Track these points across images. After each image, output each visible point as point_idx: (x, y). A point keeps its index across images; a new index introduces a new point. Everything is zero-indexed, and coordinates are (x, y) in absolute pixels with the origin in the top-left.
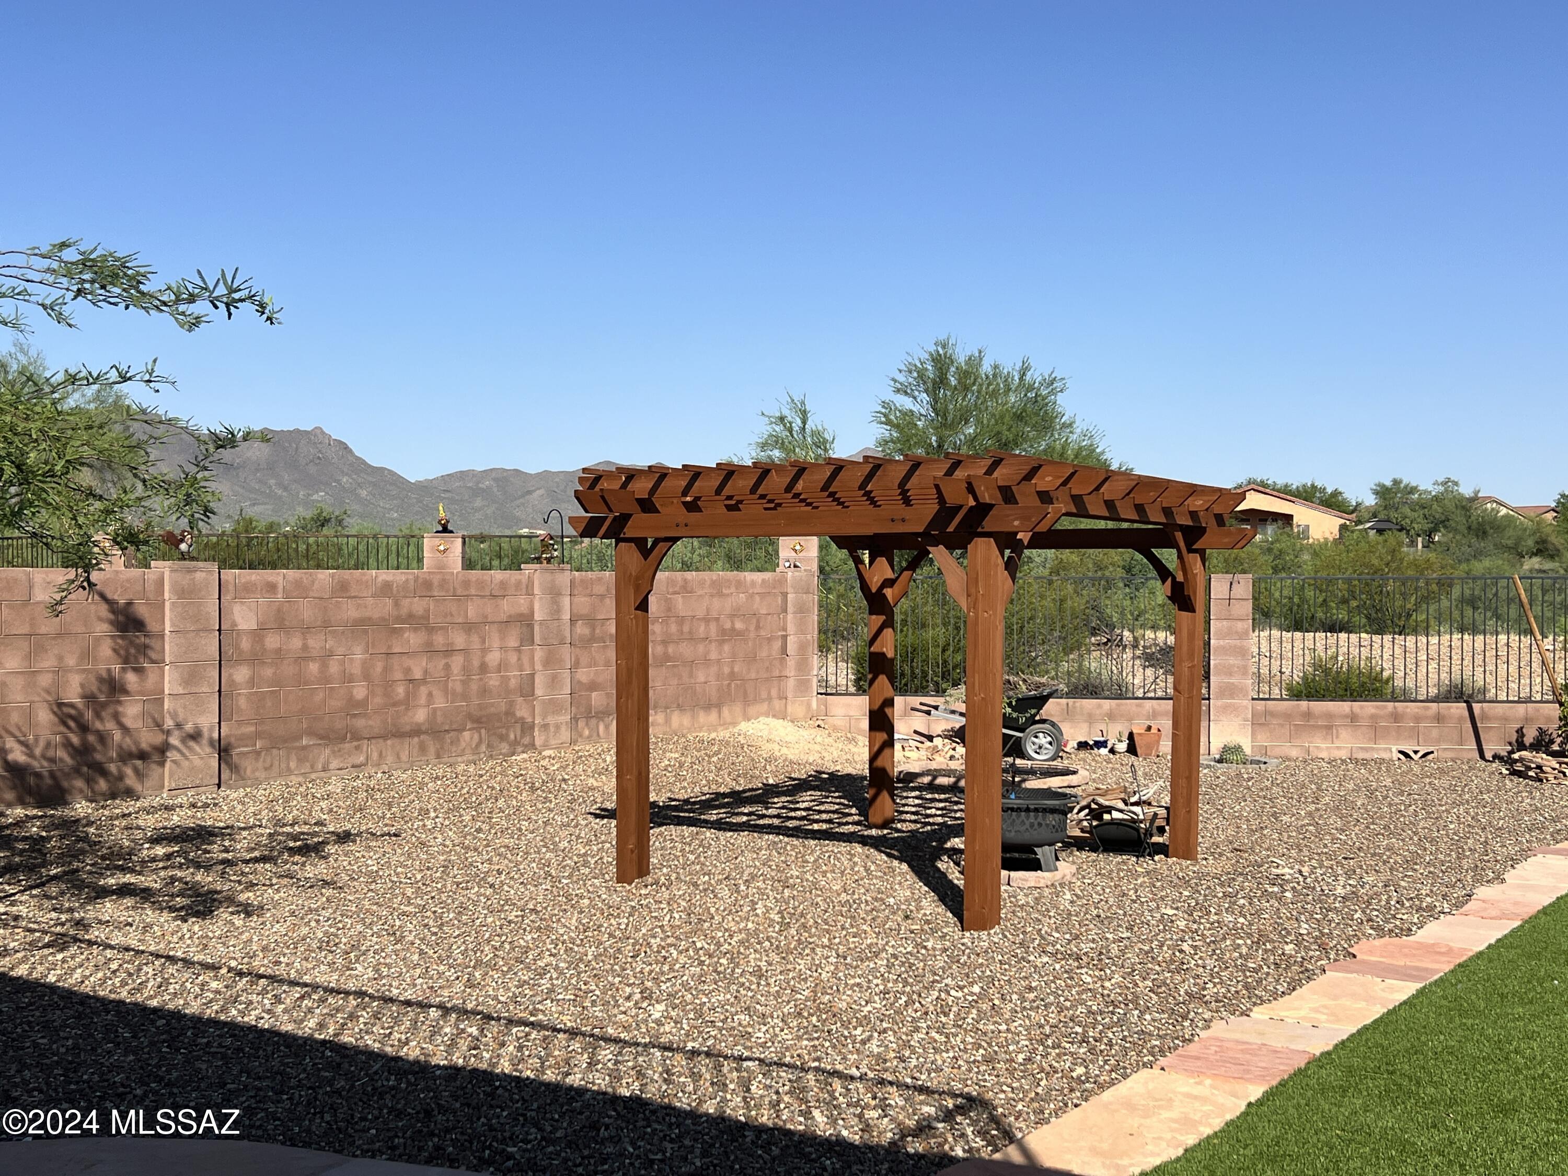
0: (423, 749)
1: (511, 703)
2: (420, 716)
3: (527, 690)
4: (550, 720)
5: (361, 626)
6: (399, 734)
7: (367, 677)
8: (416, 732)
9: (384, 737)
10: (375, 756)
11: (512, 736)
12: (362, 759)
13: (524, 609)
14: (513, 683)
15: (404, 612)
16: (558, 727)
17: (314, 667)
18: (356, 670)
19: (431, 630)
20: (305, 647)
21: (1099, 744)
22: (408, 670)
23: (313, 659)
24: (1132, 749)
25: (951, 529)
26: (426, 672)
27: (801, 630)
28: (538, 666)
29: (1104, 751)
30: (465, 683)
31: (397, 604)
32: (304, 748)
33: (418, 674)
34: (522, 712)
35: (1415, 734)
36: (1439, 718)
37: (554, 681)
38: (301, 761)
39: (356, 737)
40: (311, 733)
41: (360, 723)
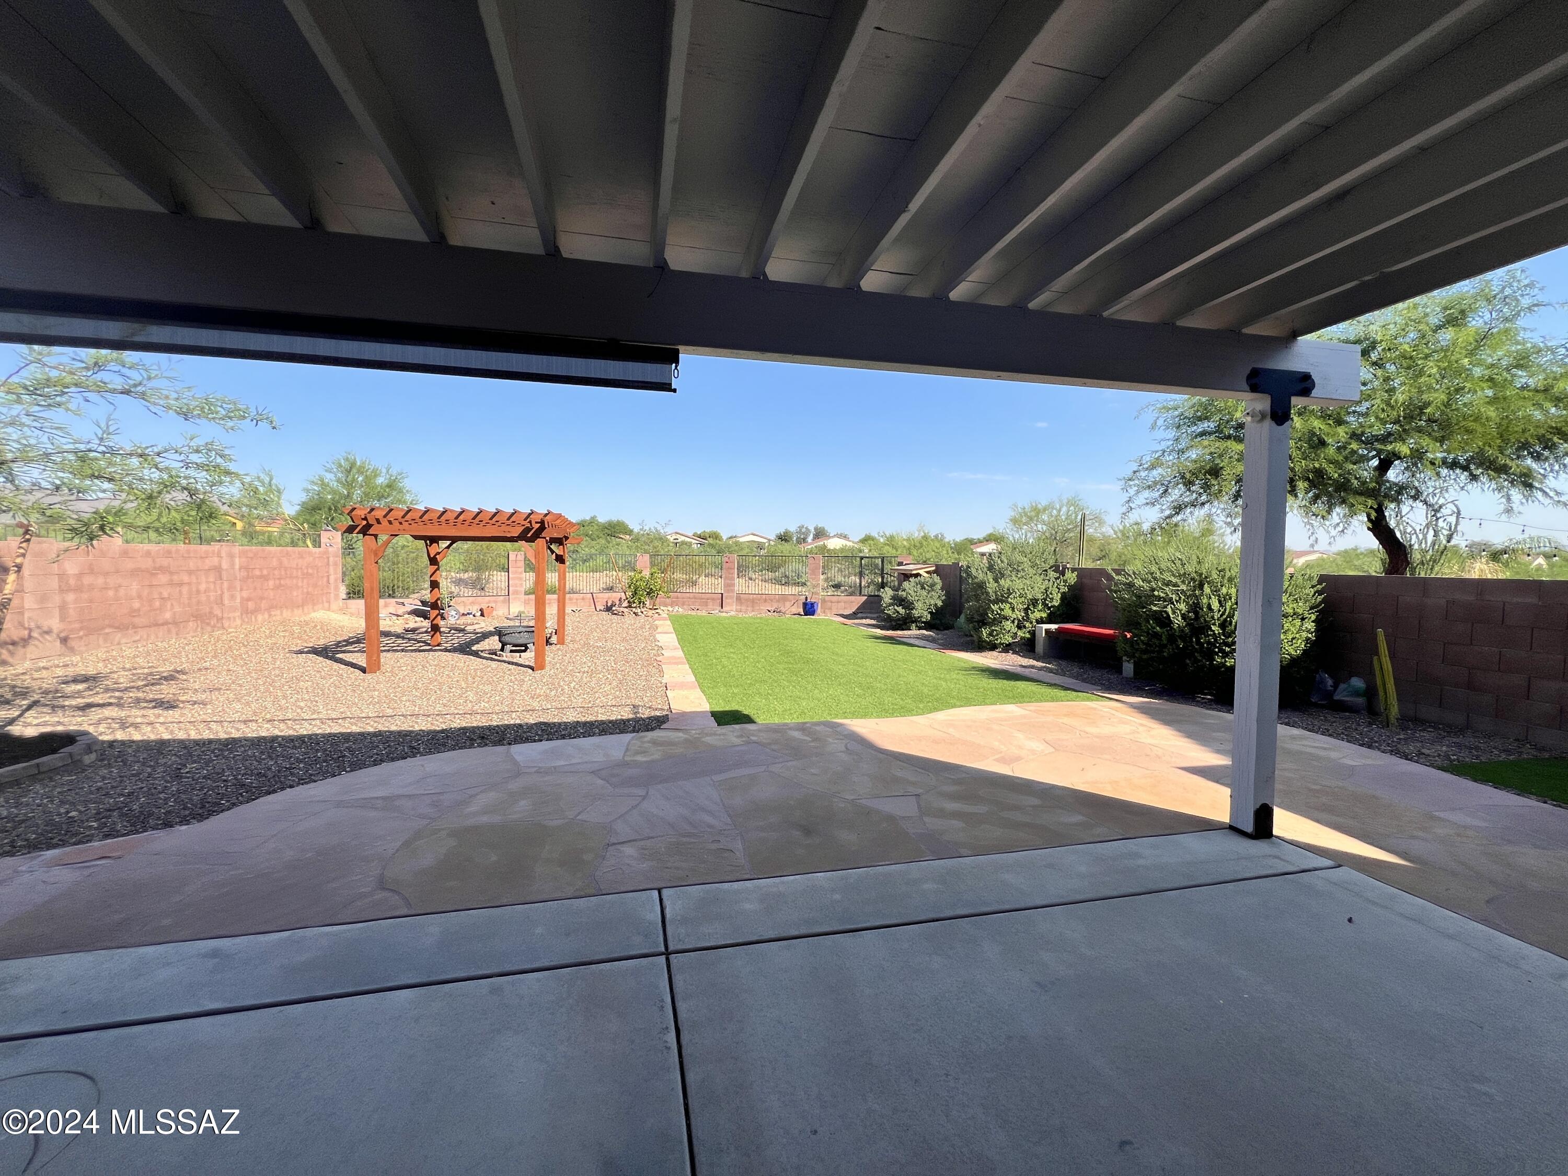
0: (169, 631)
1: (212, 608)
2: (168, 615)
3: (220, 601)
4: (231, 615)
5: (135, 572)
6: (157, 625)
7: (140, 597)
8: (166, 623)
9: (150, 627)
10: (145, 637)
11: (212, 623)
12: (137, 638)
13: (217, 564)
14: (212, 598)
15: (157, 565)
16: (234, 618)
17: (111, 593)
18: (134, 593)
19: (171, 573)
20: (106, 583)
21: (469, 614)
22: (161, 593)
23: (110, 589)
24: (482, 615)
25: (529, 535)
26: (169, 594)
27: (336, 573)
28: (226, 591)
29: (471, 616)
30: (190, 598)
31: (154, 561)
32: (107, 634)
33: (165, 595)
34: (217, 612)
35: (576, 604)
36: (583, 599)
37: (232, 597)
38: (105, 640)
39: (134, 627)
40: (110, 626)
41: (137, 620)
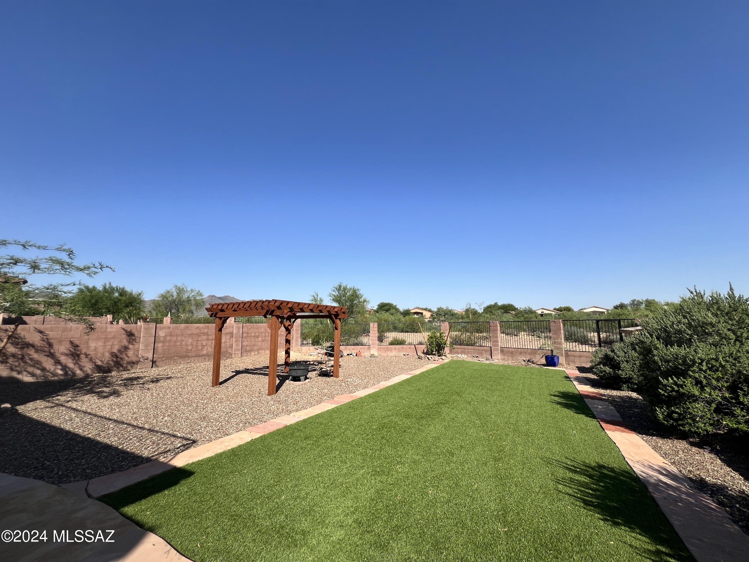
0: (205, 359)
1: (227, 349)
2: (205, 352)
3: (231, 347)
4: (237, 352)
5: (191, 335)
6: (199, 356)
7: (192, 345)
8: (204, 355)
9: (195, 357)
10: (193, 360)
11: (227, 356)
12: (189, 361)
13: (232, 331)
14: (228, 345)
15: (202, 332)
16: (238, 354)
17: (179, 343)
18: (189, 343)
19: (208, 335)
20: (177, 339)
21: (351, 354)
22: (202, 343)
23: (178, 341)
24: (356, 355)
26: (207, 344)
27: (297, 334)
28: (234, 342)
29: (351, 356)
31: (200, 330)
32: (175, 359)
33: (204, 344)
34: (230, 351)
35: (406, 350)
36: (410, 348)
37: (237, 345)
38: (174, 362)
39: (188, 357)
40: (177, 356)
41: (189, 354)
